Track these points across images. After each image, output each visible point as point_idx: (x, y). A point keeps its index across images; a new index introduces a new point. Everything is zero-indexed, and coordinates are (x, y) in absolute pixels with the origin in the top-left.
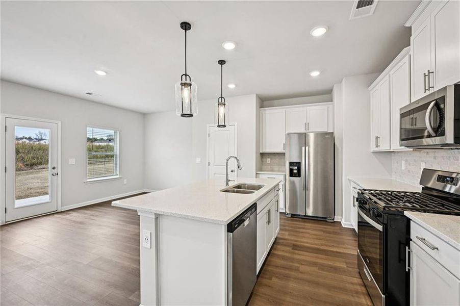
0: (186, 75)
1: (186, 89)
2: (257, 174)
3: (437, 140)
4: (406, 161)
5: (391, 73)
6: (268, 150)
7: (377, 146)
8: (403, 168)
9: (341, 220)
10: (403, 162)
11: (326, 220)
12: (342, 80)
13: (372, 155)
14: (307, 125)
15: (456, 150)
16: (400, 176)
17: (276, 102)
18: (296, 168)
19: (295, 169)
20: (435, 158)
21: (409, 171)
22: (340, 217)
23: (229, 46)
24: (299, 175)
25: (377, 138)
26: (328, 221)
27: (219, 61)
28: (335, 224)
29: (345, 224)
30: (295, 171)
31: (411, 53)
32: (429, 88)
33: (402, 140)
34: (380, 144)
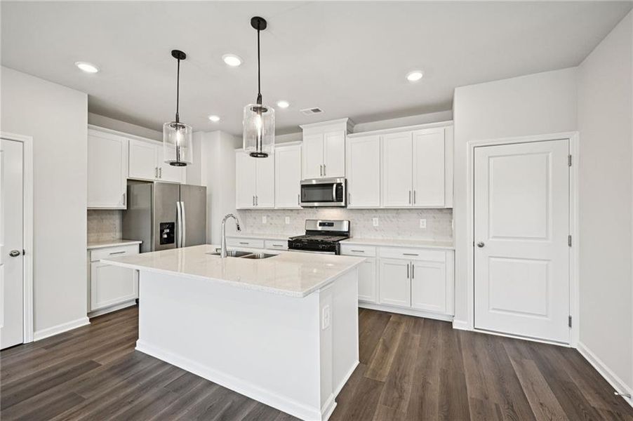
4: (268, 216)
7: (255, 205)
14: (159, 171)
16: (259, 229)
18: (168, 230)
19: (165, 233)
21: (271, 224)
25: (255, 197)
30: (165, 236)
31: (304, 145)
32: (324, 174)
33: (303, 202)
34: (258, 202)
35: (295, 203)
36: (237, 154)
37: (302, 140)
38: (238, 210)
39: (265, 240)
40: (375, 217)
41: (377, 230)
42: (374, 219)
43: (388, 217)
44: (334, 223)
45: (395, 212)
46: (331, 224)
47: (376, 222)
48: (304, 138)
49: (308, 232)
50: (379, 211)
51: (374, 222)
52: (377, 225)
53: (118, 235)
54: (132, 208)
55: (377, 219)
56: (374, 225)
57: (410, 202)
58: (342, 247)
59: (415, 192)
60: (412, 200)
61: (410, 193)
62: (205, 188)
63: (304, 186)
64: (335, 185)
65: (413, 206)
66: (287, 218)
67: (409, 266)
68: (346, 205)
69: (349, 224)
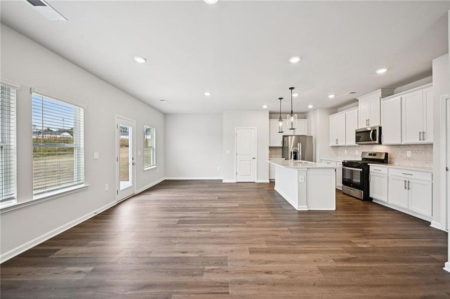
3: (373, 142)
4: (348, 150)
5: (347, 113)
7: (336, 144)
8: (346, 153)
10: (346, 151)
13: (330, 147)
14: (294, 131)
20: (364, 148)
21: (349, 154)
25: (338, 140)
32: (369, 125)
33: (356, 141)
34: (339, 142)
35: (353, 142)
36: (330, 118)
37: (358, 106)
38: (332, 147)
39: (336, 162)
40: (408, 150)
41: (409, 159)
42: (408, 152)
43: (418, 150)
44: (377, 154)
45: (424, 146)
46: (375, 155)
47: (409, 154)
48: (359, 104)
49: (363, 159)
50: (411, 146)
51: (408, 154)
52: (410, 156)
53: (281, 156)
54: (284, 146)
55: (410, 152)
56: (408, 156)
57: (420, 140)
58: (370, 167)
59: (423, 133)
60: (422, 138)
61: (420, 133)
62: (312, 137)
63: (357, 133)
64: (372, 131)
65: (422, 142)
66: (357, 151)
67: (405, 181)
68: (380, 143)
69: (387, 154)
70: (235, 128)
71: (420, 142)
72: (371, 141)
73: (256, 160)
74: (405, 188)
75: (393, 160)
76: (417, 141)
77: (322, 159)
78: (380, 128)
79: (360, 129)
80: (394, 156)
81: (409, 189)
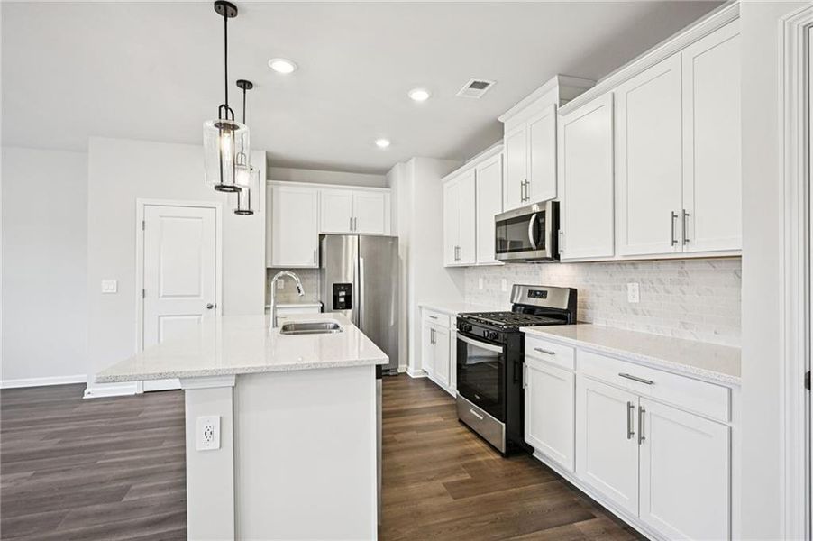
0: (226, 107)
1: (227, 135)
2: (266, 309)
3: (538, 254)
4: (485, 278)
5: (478, 167)
6: (283, 264)
7: (457, 259)
8: (481, 287)
9: (407, 369)
10: (481, 280)
11: (388, 373)
12: (410, 159)
13: (445, 271)
14: (353, 222)
15: (537, 265)
16: (476, 298)
17: (294, 172)
18: (344, 293)
19: (342, 296)
20: (517, 273)
21: (488, 291)
22: (405, 366)
23: (283, 67)
24: (348, 305)
25: (457, 248)
26: (391, 374)
27: (238, 82)
28: (400, 377)
29: (415, 374)
30: (342, 300)
31: (504, 152)
32: (527, 198)
33: (497, 252)
34: (461, 256)
35: (488, 254)
38: (449, 268)
40: (632, 281)
41: (635, 313)
42: (629, 285)
43: (660, 281)
44: (549, 292)
45: (677, 268)
46: (543, 295)
47: (633, 293)
49: (516, 306)
50: (641, 267)
51: (630, 294)
52: (637, 300)
55: (636, 286)
56: (631, 300)
57: (674, 242)
58: (527, 339)
59: (685, 215)
60: (679, 237)
61: (674, 216)
62: (397, 238)
63: (498, 224)
64: (534, 217)
65: (679, 251)
66: (504, 281)
67: (630, 406)
68: (556, 256)
69: (573, 292)
70: (140, 202)
71: (672, 249)
72: (531, 249)
73: (219, 310)
74: (630, 434)
75: (589, 312)
76: (664, 249)
77: (421, 304)
78: (556, 206)
79: (508, 212)
80: (592, 299)
81: (641, 439)
